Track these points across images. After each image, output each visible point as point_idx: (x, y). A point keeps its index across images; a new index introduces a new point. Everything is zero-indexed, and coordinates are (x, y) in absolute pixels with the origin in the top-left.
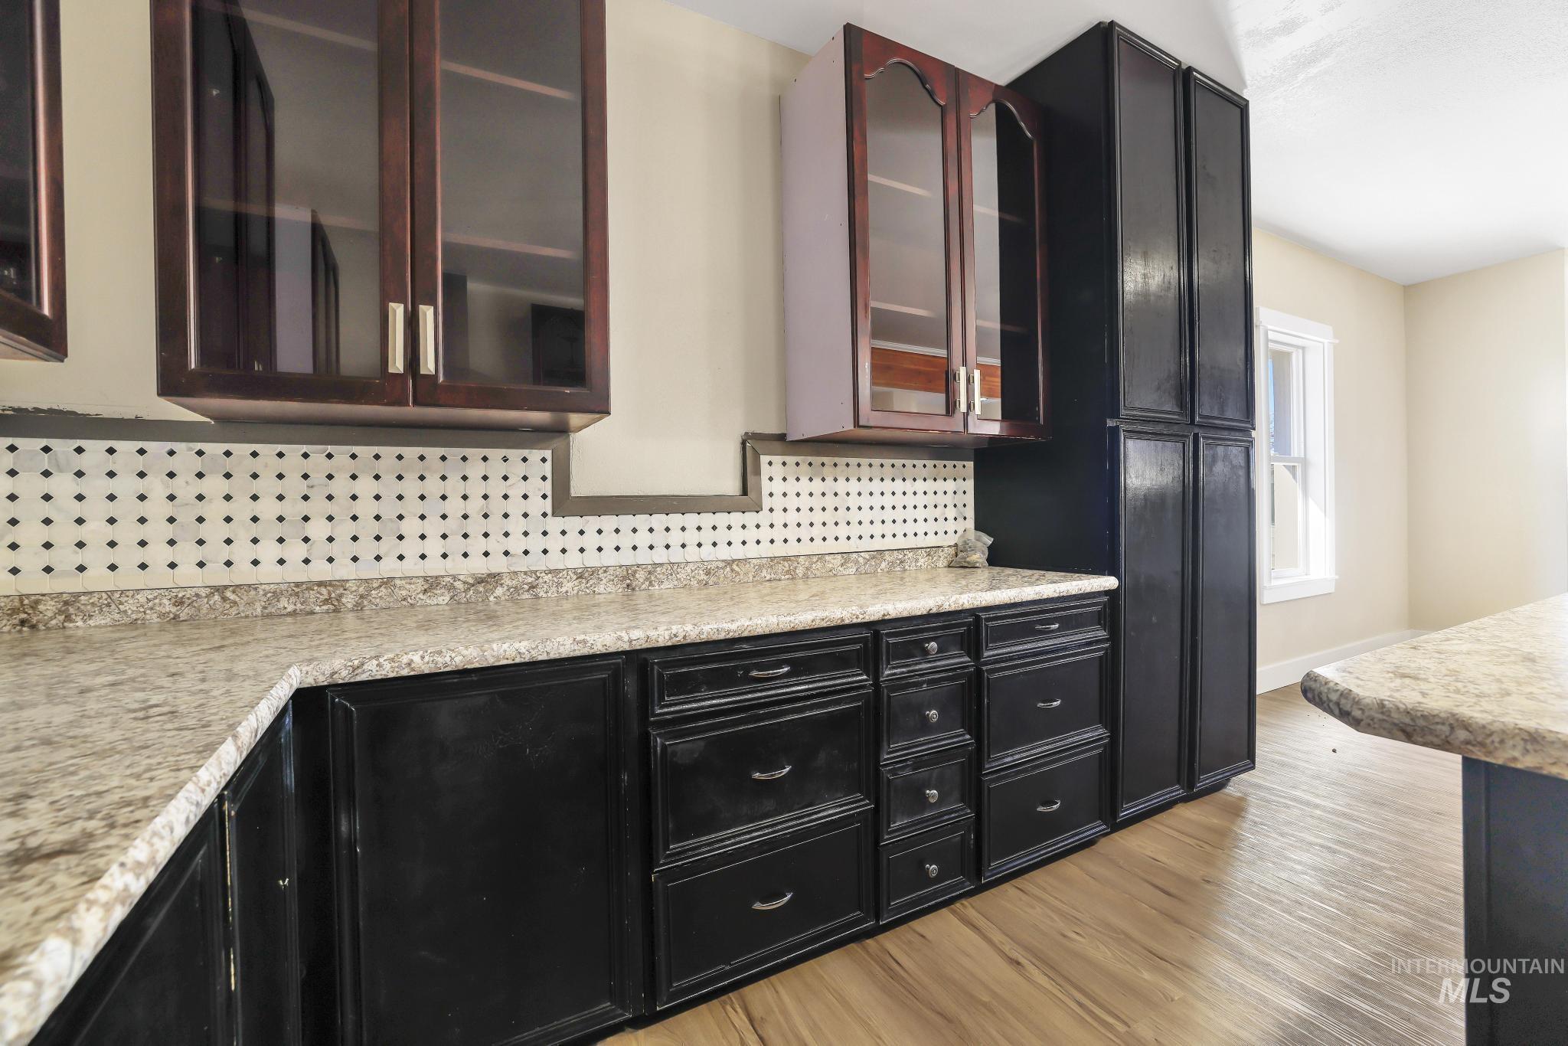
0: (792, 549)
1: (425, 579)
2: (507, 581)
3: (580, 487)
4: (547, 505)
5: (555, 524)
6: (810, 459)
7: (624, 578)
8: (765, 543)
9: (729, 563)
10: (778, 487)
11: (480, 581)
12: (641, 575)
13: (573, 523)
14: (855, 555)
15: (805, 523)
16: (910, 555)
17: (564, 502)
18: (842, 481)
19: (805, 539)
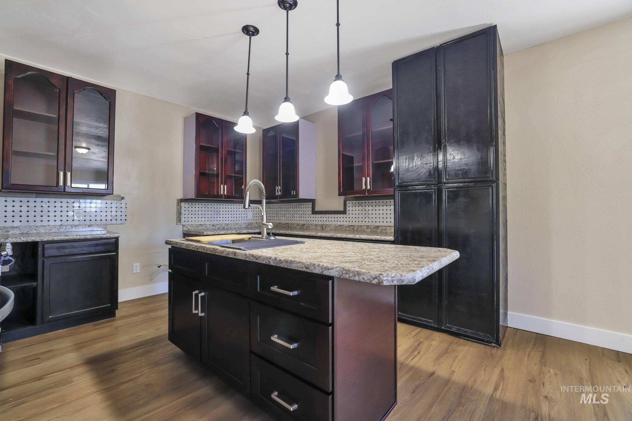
0: (354, 224)
1: (297, 224)
2: (306, 225)
3: (317, 209)
4: (311, 212)
5: (312, 216)
6: (359, 201)
7: (322, 227)
8: (348, 222)
9: (340, 225)
10: (351, 208)
11: (303, 225)
12: (324, 226)
13: (314, 216)
14: (370, 226)
15: (357, 217)
16: (388, 228)
17: (314, 212)
18: (367, 207)
19: (357, 221)
